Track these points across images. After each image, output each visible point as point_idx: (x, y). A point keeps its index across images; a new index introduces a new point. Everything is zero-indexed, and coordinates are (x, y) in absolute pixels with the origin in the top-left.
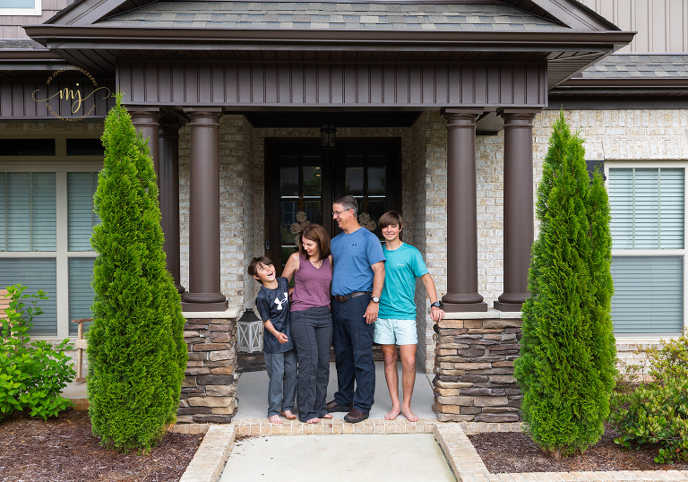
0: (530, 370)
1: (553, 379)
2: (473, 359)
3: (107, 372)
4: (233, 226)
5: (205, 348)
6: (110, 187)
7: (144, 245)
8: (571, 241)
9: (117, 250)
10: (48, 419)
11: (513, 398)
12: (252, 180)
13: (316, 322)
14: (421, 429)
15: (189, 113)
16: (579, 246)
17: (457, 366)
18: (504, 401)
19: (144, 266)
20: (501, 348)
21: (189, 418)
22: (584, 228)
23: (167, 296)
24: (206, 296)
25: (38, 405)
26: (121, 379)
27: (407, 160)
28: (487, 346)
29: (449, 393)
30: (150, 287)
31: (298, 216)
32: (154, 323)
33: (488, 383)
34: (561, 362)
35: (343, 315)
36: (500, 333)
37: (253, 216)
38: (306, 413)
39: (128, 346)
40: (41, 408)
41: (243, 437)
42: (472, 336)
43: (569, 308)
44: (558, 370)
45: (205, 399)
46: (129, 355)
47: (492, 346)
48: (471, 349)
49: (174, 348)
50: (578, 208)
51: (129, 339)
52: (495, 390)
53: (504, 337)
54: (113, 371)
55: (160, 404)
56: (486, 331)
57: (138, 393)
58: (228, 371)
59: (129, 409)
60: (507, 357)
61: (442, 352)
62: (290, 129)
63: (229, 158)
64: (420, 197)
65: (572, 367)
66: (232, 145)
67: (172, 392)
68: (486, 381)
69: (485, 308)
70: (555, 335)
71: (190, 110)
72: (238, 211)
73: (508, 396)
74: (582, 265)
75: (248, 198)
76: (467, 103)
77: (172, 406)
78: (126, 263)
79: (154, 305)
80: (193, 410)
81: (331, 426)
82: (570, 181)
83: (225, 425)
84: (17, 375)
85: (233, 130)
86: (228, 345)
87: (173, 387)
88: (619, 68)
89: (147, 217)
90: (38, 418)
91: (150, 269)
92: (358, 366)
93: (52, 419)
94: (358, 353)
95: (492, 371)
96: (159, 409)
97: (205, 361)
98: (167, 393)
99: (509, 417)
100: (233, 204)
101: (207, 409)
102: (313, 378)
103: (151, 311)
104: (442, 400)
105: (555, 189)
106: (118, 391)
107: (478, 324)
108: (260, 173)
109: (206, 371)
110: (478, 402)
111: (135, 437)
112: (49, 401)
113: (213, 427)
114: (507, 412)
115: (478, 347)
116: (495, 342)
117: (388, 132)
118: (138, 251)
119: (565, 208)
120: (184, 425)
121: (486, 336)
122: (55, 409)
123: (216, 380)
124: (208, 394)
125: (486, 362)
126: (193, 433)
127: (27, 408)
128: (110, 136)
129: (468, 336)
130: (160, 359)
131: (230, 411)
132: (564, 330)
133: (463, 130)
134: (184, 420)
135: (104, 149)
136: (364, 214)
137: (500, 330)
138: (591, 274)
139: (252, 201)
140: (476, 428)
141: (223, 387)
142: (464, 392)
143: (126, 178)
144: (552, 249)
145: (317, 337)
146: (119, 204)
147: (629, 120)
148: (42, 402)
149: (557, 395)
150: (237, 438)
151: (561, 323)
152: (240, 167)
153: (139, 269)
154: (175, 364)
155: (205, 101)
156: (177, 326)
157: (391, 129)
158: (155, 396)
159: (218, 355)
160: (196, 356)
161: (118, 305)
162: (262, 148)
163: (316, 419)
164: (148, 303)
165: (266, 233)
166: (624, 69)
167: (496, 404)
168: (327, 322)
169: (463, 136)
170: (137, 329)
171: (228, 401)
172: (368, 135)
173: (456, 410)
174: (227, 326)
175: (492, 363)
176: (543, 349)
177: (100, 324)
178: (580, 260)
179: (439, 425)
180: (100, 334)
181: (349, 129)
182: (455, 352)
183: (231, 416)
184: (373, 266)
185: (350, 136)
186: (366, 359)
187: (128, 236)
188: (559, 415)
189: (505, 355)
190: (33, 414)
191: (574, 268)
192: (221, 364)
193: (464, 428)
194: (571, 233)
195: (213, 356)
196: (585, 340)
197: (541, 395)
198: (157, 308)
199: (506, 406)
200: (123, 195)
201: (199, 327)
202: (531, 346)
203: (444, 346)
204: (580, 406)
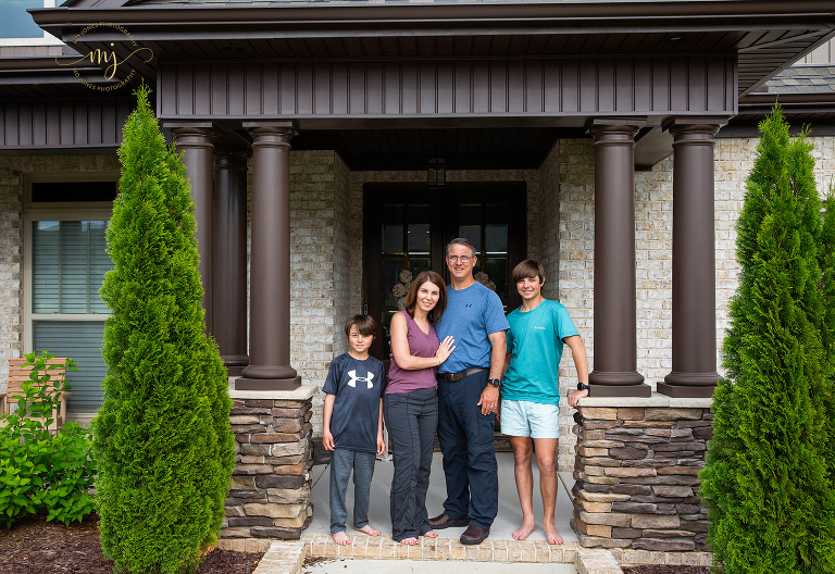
0: (728, 487)
1: (766, 504)
2: (631, 462)
3: (119, 475)
4: (321, 285)
5: (267, 439)
6: (128, 217)
7: (171, 299)
8: (795, 295)
9: (134, 305)
10: (71, 524)
11: (688, 517)
12: (347, 232)
13: (419, 409)
14: (556, 556)
15: (251, 129)
16: (805, 303)
17: (608, 471)
18: (675, 522)
19: (171, 326)
20: (670, 449)
21: (245, 531)
22: (814, 276)
23: (204, 369)
24: (269, 369)
25: (58, 506)
26: (138, 484)
27: (533, 208)
28: (650, 445)
29: (597, 509)
30: (179, 358)
31: (402, 275)
32: (186, 407)
33: (651, 497)
34: (779, 480)
35: (453, 398)
36: (669, 427)
37: (348, 275)
38: (402, 530)
39: (147, 439)
40: (60, 510)
41: (316, 560)
42: (629, 431)
43: (791, 397)
44: (772, 490)
45: (267, 507)
46: (148, 451)
47: (658, 446)
48: (628, 448)
49: (214, 442)
50: (805, 246)
51: (147, 428)
52: (662, 506)
53: (674, 433)
54: (127, 472)
55: (192, 520)
56: (649, 424)
57: (159, 505)
58: (298, 470)
59: (147, 526)
60: (679, 461)
61: (588, 452)
62: (394, 173)
63: (317, 203)
64: (551, 250)
65: (797, 487)
66: (321, 187)
67: (210, 502)
68: (647, 493)
69: (647, 392)
70: (769, 437)
71: (252, 124)
72: (327, 267)
73: (681, 515)
74: (812, 332)
75: (340, 252)
76: (624, 110)
77: (210, 522)
78: (146, 324)
79: (185, 381)
80: (251, 521)
81: (433, 548)
82: (794, 205)
83: (292, 543)
84: (28, 469)
85: (322, 169)
86: (297, 436)
87: (212, 496)
88: (815, 82)
89: (177, 260)
90: (56, 522)
91: (181, 332)
92: (475, 467)
93: (75, 524)
94: (476, 449)
95: (658, 480)
96: (191, 526)
97: (267, 456)
98: (203, 504)
99: (682, 545)
100: (322, 259)
101: (268, 520)
102: (414, 484)
103: (180, 389)
104: (585, 517)
105: (769, 219)
106: (134, 502)
107: (639, 415)
108: (358, 225)
109: (268, 469)
110: (637, 521)
111: (158, 565)
112: (71, 501)
113: (276, 545)
114: (678, 536)
115: (637, 446)
116: (661, 439)
117: (511, 175)
118: (163, 306)
119: (786, 246)
120: (239, 540)
121: (649, 431)
122: (78, 512)
123: (281, 482)
124: (270, 499)
125: (649, 466)
126: (249, 551)
127: (43, 510)
128: (129, 148)
129: (623, 430)
130: (191, 457)
131: (299, 523)
132: (784, 430)
133: (618, 148)
134: (239, 533)
135: (121, 165)
136: (481, 273)
137: (669, 424)
138: (825, 346)
139: (347, 256)
140: (634, 557)
141: (290, 492)
142: (617, 507)
143: (148, 205)
144: (765, 308)
145: (420, 429)
146: (139, 241)
147: (827, 150)
148: (63, 502)
149: (772, 528)
150: (306, 561)
151: (779, 419)
152: (330, 214)
153: (163, 330)
154: (216, 464)
155: (270, 113)
156: (220, 409)
157: (514, 172)
158: (186, 508)
159: (284, 448)
160: (255, 449)
161: (134, 381)
162: (360, 195)
163: (412, 539)
164: (175, 379)
165: (363, 296)
166: (823, 82)
167: (662, 526)
168: (433, 408)
169: (617, 158)
170: (159, 415)
171: (297, 510)
172: (487, 179)
173: (607, 532)
174: (296, 410)
175: (657, 468)
176: (749, 458)
177: (110, 407)
178: (808, 325)
179: (583, 552)
180: (111, 420)
181: (463, 172)
182: (606, 453)
183: (300, 530)
184: (491, 336)
185: (465, 180)
186: (487, 457)
187: (149, 285)
188: (774, 559)
189: (677, 457)
190: (50, 518)
191: (799, 335)
192: (287, 461)
193: (618, 557)
194: (795, 283)
195: (277, 450)
196: (817, 445)
197: (744, 526)
198: (189, 386)
199: (677, 529)
200: (144, 228)
201: (259, 410)
202: (728, 452)
203: (590, 443)
204: (810, 546)
